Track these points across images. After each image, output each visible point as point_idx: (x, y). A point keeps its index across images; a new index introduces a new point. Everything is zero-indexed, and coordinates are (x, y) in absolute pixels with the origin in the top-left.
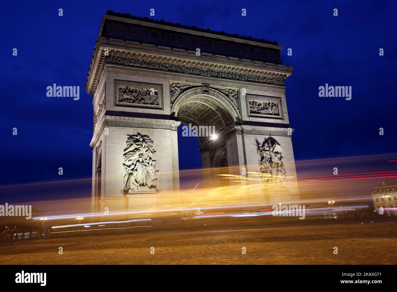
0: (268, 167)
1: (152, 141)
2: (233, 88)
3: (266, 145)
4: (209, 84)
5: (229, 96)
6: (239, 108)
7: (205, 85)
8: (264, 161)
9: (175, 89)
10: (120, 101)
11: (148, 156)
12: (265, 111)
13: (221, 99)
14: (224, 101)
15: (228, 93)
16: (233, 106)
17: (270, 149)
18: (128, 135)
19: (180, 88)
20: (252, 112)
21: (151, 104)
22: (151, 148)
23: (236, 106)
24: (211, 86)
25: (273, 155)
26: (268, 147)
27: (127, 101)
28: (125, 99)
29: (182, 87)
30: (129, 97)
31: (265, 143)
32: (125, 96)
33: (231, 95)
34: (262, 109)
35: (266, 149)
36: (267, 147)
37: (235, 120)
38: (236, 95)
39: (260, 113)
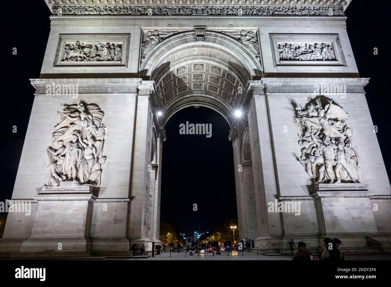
0: (317, 147)
1: (102, 112)
2: (248, 29)
3: (312, 107)
4: (205, 26)
5: (241, 41)
6: (259, 55)
7: (199, 27)
8: (307, 134)
9: (150, 39)
10: (63, 60)
11: (91, 134)
12: (308, 56)
13: (227, 46)
14: (233, 49)
15: (239, 37)
16: (248, 54)
17: (318, 114)
18: (65, 105)
19: (159, 36)
20: (282, 59)
21: (109, 60)
22: (97, 123)
23: (254, 54)
24: (209, 28)
25: (326, 123)
26: (315, 111)
27: (72, 60)
28: (72, 57)
29: (161, 35)
30: (77, 54)
31: (310, 105)
32: (72, 54)
33: (244, 38)
34: (302, 54)
35: (311, 114)
36: (313, 111)
37: (253, 74)
38: (253, 38)
39: (298, 60)
